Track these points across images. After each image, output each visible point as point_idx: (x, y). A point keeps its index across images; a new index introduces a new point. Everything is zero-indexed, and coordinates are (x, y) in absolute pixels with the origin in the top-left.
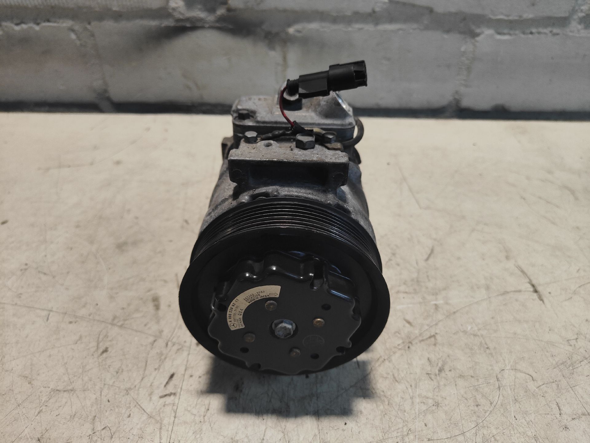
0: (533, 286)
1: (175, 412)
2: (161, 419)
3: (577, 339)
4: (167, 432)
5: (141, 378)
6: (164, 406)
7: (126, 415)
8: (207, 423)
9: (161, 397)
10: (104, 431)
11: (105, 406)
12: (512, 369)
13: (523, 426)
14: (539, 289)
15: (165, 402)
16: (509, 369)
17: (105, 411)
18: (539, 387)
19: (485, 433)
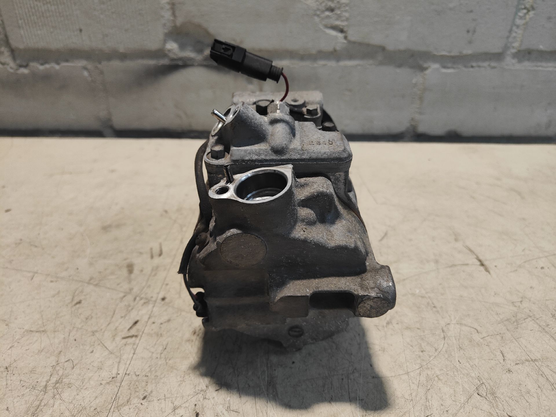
0: (480, 261)
1: (135, 350)
2: (121, 355)
3: (521, 301)
4: (125, 365)
5: (107, 323)
6: (125, 345)
7: (90, 351)
8: (163, 359)
9: (124, 338)
10: (67, 363)
11: (71, 344)
12: (458, 324)
13: (467, 369)
14: (485, 263)
15: (127, 342)
16: (455, 324)
17: (71, 347)
18: (483, 338)
19: (429, 373)
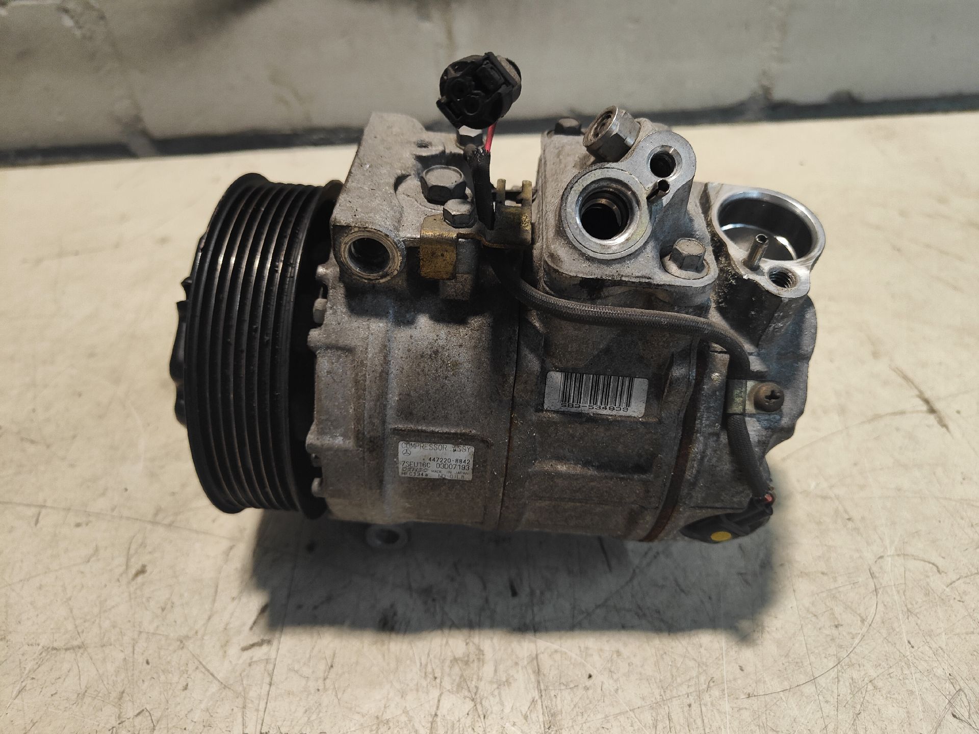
0: (927, 402)
1: (271, 676)
2: (244, 689)
4: (256, 714)
5: (206, 617)
6: (250, 665)
7: (180, 687)
8: (330, 692)
9: (245, 649)
10: (140, 717)
11: (140, 672)
12: (898, 555)
13: (927, 658)
14: (938, 406)
15: (252, 658)
16: (893, 555)
17: (141, 681)
18: (951, 584)
19: (854, 677)
